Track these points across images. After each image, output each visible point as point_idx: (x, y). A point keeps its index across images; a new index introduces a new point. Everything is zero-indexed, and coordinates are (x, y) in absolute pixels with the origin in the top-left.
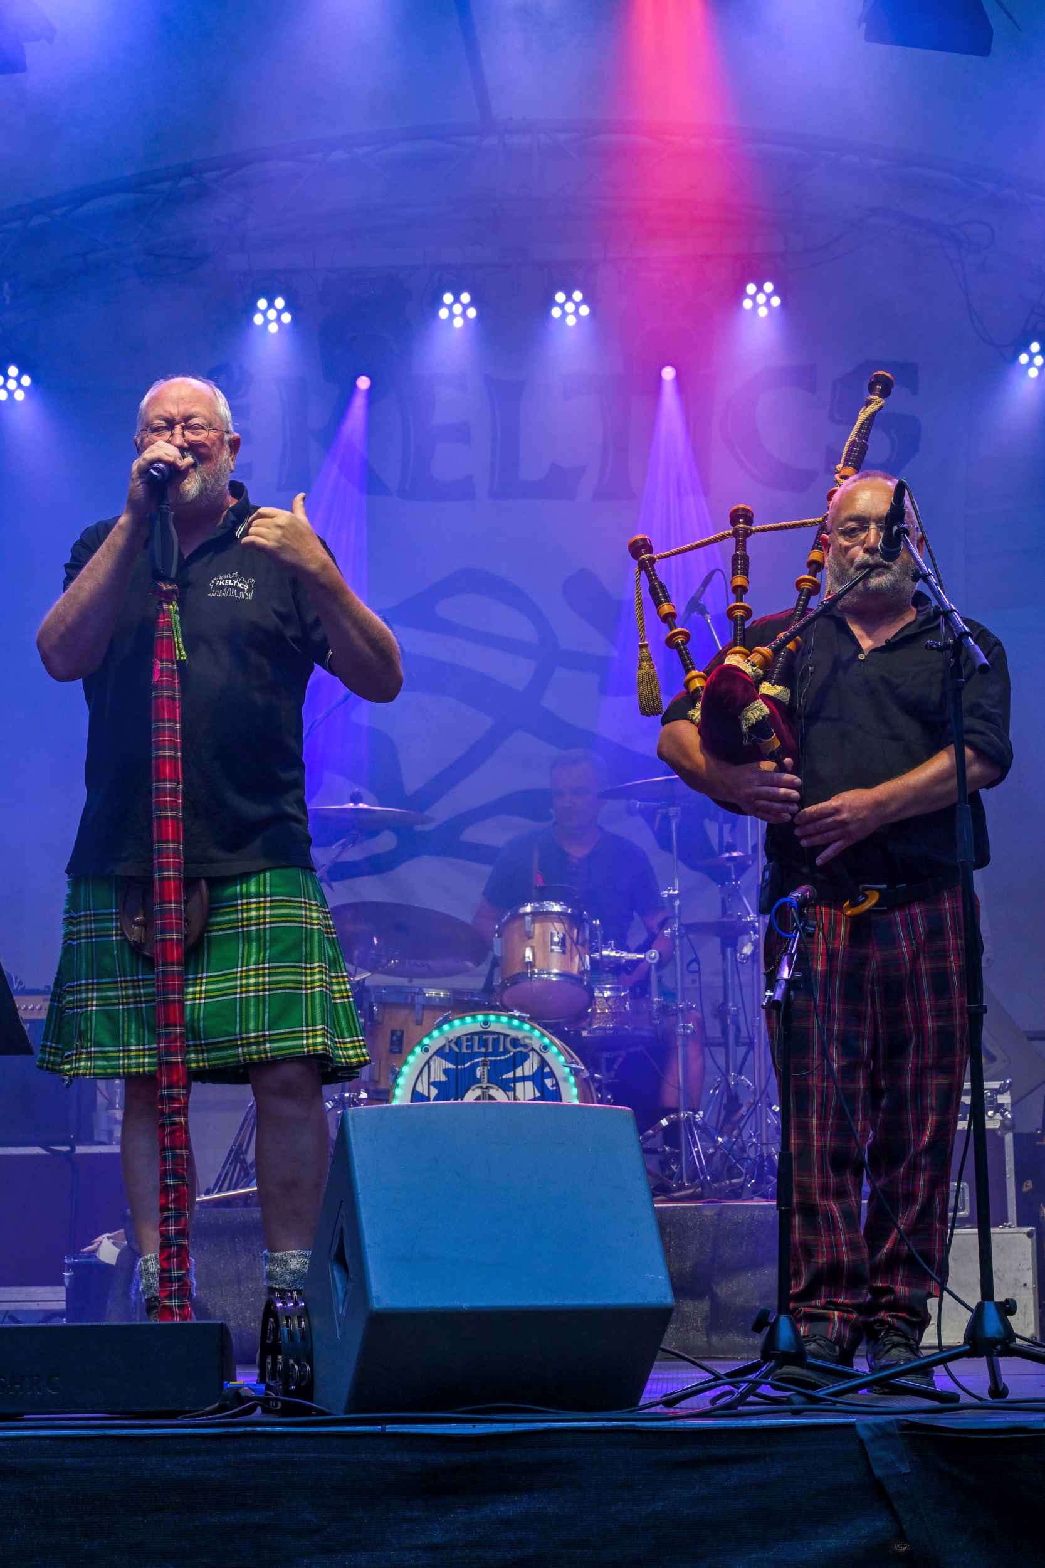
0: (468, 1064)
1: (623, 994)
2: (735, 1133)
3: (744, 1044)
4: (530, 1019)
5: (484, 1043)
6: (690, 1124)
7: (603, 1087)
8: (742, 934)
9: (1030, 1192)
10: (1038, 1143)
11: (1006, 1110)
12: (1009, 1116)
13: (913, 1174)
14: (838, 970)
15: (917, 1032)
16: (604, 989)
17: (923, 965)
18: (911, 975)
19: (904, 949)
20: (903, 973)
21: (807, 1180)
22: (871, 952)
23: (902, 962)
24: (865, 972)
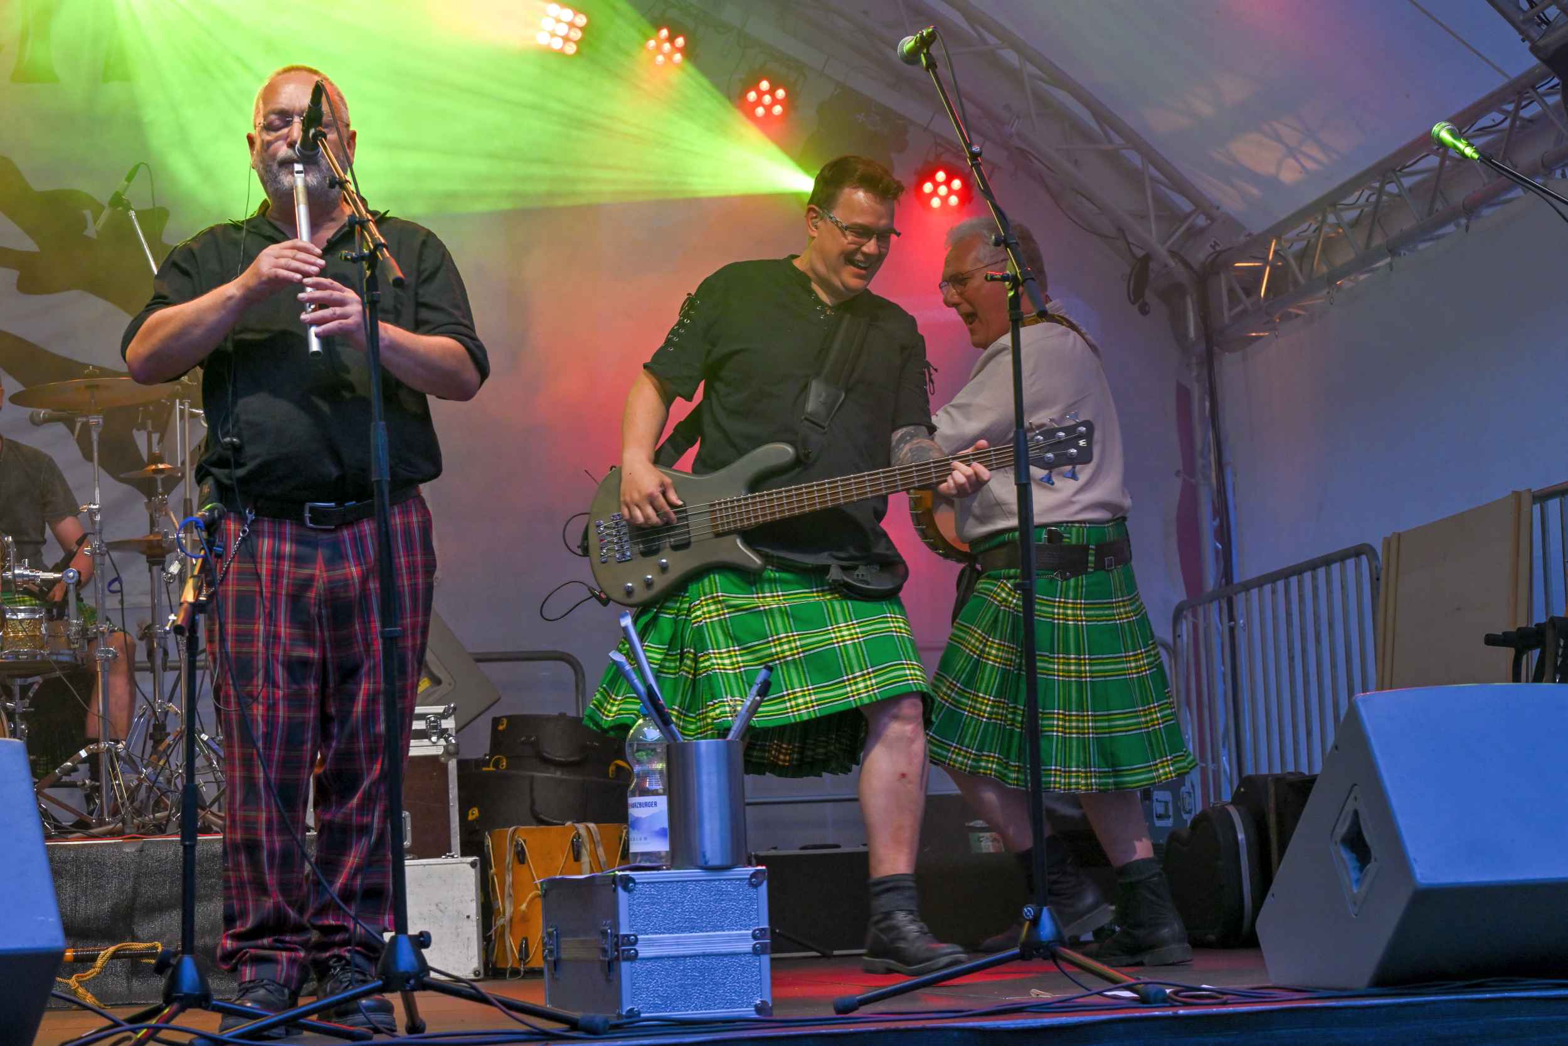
2: (161, 763)
6: (113, 756)
7: (17, 716)
8: (169, 552)
9: (476, 820)
10: (484, 769)
11: (450, 735)
12: (453, 741)
13: (367, 805)
14: (284, 592)
15: (368, 655)
16: (14, 612)
17: (372, 586)
18: (361, 597)
19: (353, 569)
20: (353, 594)
21: (253, 814)
22: (318, 572)
23: (351, 582)
24: (311, 595)
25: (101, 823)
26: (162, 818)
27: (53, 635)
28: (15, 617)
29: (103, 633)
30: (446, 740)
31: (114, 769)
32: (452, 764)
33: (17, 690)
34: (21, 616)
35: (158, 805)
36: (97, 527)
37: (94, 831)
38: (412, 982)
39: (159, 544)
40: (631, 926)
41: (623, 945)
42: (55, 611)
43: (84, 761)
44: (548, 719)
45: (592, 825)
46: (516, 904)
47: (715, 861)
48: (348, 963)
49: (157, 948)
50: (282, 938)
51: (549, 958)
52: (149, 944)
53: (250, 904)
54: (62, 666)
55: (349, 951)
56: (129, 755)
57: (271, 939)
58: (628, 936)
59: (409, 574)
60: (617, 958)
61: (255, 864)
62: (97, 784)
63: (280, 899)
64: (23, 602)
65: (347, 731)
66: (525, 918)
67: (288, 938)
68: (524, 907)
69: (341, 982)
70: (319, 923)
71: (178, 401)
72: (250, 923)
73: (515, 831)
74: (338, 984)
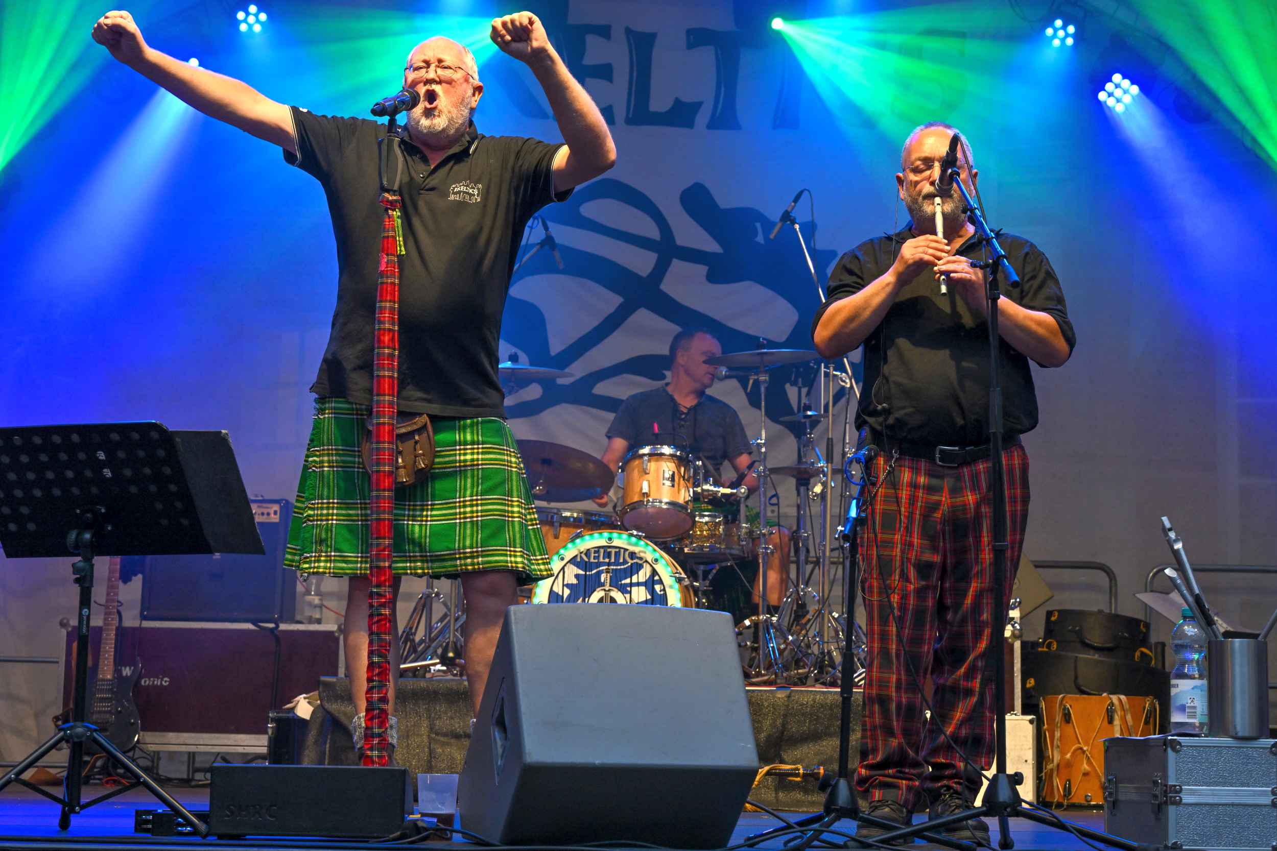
0: (594, 572)
1: (717, 520)
2: (804, 632)
3: (812, 563)
4: (645, 537)
5: (608, 555)
6: (768, 624)
7: (700, 593)
8: (813, 476)
9: (1033, 688)
10: (1040, 649)
11: (1015, 623)
12: (1018, 627)
13: (971, 674)
14: (918, 512)
15: (977, 563)
16: (703, 516)
17: (983, 510)
18: (974, 518)
19: (970, 497)
20: (969, 516)
21: (886, 675)
22: (944, 499)
23: (968, 507)
24: (938, 515)
25: (758, 674)
26: (805, 673)
27: (728, 533)
28: (701, 520)
29: (764, 535)
30: (1013, 626)
31: (769, 633)
32: (1017, 645)
33: (700, 573)
34: (707, 519)
35: (798, 664)
36: (763, 457)
37: (754, 680)
38: (1008, 810)
39: (806, 471)
40: (1178, 779)
41: (1170, 793)
42: (730, 517)
43: (749, 627)
44: (1091, 614)
45: (1123, 697)
46: (1063, 753)
47: (1247, 734)
48: (956, 792)
49: (799, 770)
50: (903, 770)
51: (1108, 799)
52: (793, 767)
53: (880, 742)
54: (735, 557)
55: (956, 783)
56: (779, 625)
57: (895, 770)
58: (1175, 786)
59: (1010, 502)
60: (1166, 802)
61: (885, 712)
62: (756, 645)
63: (903, 740)
64: (708, 510)
65: (959, 616)
66: (1069, 765)
67: (907, 770)
68: (1068, 756)
69: (950, 806)
70: (933, 760)
71: (823, 365)
72: (879, 758)
73: (1063, 698)
74: (948, 807)
